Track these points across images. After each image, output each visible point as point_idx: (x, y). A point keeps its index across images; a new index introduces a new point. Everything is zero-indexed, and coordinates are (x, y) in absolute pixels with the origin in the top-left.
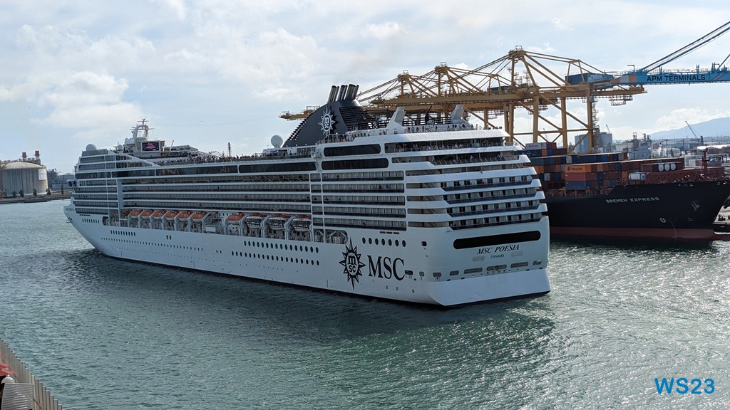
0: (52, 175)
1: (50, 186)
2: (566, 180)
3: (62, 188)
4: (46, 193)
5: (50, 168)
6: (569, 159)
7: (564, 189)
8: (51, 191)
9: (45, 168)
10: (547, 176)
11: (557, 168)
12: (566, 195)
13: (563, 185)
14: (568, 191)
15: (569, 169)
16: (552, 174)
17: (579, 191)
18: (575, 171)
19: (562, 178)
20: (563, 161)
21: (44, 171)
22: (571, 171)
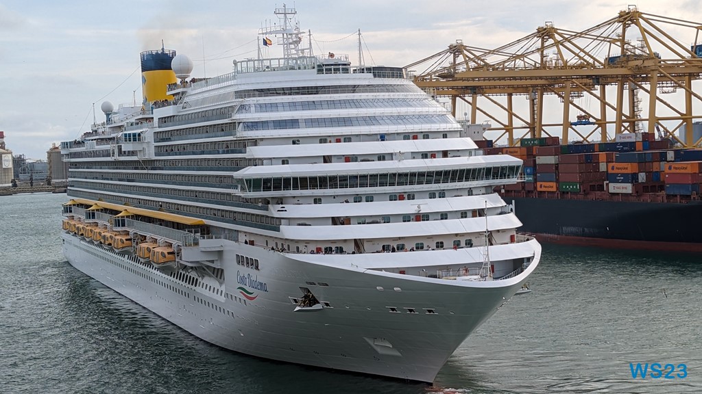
0: (18, 162)
1: (16, 175)
2: (666, 182)
3: (31, 179)
4: (11, 185)
5: (16, 154)
6: (670, 155)
7: (663, 193)
8: (17, 183)
9: (11, 153)
10: (642, 177)
11: (656, 167)
12: (666, 201)
13: (662, 188)
14: (668, 196)
15: (670, 168)
16: (649, 174)
17: (682, 197)
18: (678, 171)
19: (662, 180)
20: (663, 157)
21: (9, 157)
22: (673, 171)
